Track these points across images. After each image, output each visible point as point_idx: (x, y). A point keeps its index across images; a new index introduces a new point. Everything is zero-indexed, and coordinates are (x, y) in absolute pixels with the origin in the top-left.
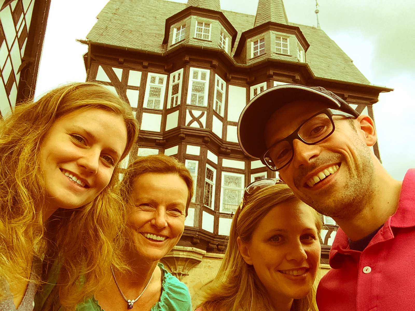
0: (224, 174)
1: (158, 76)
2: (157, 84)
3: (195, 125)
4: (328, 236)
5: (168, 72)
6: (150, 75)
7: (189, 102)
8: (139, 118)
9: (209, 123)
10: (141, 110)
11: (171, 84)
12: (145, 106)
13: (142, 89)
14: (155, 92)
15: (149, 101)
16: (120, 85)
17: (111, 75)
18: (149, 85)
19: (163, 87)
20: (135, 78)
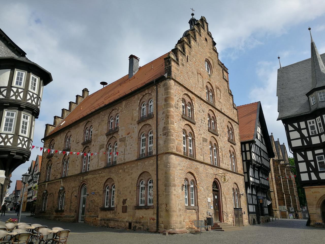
1: (311, 121)
2: (312, 125)
5: (315, 118)
6: (308, 121)
8: (310, 139)
10: (310, 137)
11: (318, 123)
12: (311, 134)
13: (307, 128)
14: (313, 128)
15: (312, 132)
16: (299, 130)
17: (294, 127)
18: (309, 126)
19: (315, 125)
20: (303, 125)
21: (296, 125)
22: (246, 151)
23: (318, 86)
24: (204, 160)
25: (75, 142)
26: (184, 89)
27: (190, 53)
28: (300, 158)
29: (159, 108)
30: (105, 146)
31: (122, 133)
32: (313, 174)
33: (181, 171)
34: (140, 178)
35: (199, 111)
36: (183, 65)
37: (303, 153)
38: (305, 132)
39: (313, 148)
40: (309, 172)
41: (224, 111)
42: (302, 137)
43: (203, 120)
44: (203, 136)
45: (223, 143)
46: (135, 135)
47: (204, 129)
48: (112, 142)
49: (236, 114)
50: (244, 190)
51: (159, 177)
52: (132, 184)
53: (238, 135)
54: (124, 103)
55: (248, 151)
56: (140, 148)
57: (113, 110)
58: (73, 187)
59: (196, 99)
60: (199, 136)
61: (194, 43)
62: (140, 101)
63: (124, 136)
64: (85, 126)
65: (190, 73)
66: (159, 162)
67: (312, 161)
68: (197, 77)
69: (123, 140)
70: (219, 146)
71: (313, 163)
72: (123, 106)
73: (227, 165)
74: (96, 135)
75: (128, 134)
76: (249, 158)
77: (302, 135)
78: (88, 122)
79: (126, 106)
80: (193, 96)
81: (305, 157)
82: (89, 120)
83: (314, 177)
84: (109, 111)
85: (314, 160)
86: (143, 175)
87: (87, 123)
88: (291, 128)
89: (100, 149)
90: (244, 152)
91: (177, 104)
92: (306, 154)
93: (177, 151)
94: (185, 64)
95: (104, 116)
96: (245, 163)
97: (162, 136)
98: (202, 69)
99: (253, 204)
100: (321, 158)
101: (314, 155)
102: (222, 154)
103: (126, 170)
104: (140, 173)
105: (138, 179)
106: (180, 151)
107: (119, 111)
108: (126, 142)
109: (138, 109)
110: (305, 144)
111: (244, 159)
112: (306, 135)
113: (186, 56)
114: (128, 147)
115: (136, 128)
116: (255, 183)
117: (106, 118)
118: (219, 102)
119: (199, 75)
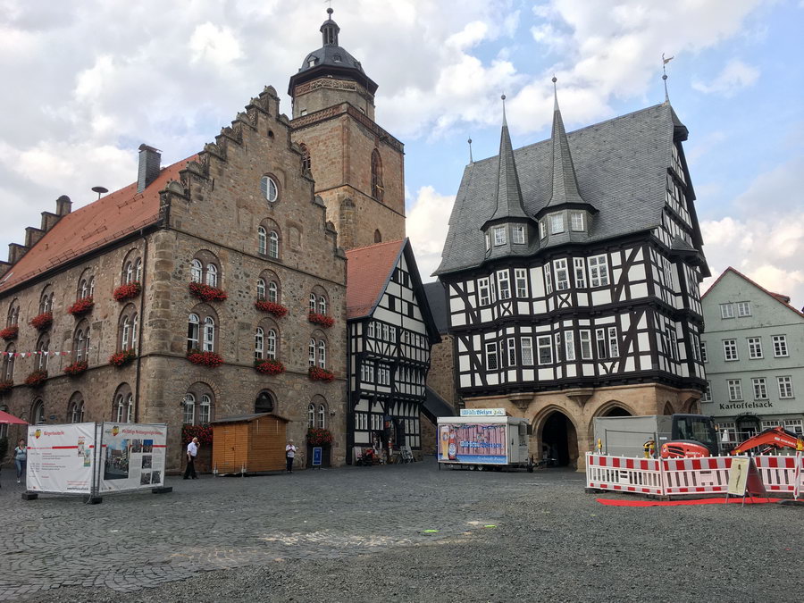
0: (538, 338)
1: (483, 280)
2: (484, 287)
3: (507, 314)
4: (613, 366)
5: (488, 275)
6: (479, 280)
7: (500, 298)
8: (479, 314)
9: (515, 308)
10: (479, 309)
12: (481, 305)
13: (476, 293)
14: (484, 292)
15: (483, 300)
16: (464, 295)
17: (457, 289)
18: (480, 288)
19: (488, 287)
20: (470, 285)
21: (461, 285)
22: (357, 337)
23: (497, 216)
24: (238, 360)
25: (25, 320)
26: (198, 242)
27: (220, 173)
28: (462, 348)
29: (147, 278)
30: (72, 335)
31: (97, 315)
32: (477, 375)
33: (178, 382)
34: (119, 393)
35: (237, 277)
36: (201, 198)
37: (467, 337)
38: (472, 299)
39: (482, 329)
40: (472, 372)
41: (306, 268)
42: (468, 310)
43: (245, 290)
44: (240, 319)
45: (296, 327)
46: (115, 320)
47: (246, 306)
48: (83, 328)
49: (343, 268)
50: (341, 407)
51: (141, 393)
52: (106, 401)
53: (340, 309)
54: (102, 259)
55: (360, 336)
56: (121, 342)
57: (86, 269)
58: (22, 407)
59: (229, 255)
60: (230, 322)
61: (234, 150)
62: (125, 260)
63: (99, 320)
64: (43, 293)
65: (218, 210)
66: (142, 369)
67: (478, 352)
68: (235, 213)
69: (98, 327)
70: (282, 332)
71: (479, 356)
72: (101, 266)
73: (298, 365)
74: (59, 313)
75: (105, 317)
76: (360, 350)
77: (467, 304)
78: (48, 285)
79: (104, 265)
80: (222, 251)
81: (469, 345)
82: (48, 281)
83: (479, 383)
84: (79, 269)
85: (482, 352)
86: (122, 389)
87: (46, 287)
88: (453, 292)
89: (65, 338)
90: (353, 337)
91: (180, 272)
92: (471, 339)
93: (172, 351)
94: (205, 196)
95: (71, 278)
96: (353, 357)
97: (149, 328)
98: (251, 197)
99: (369, 430)
100: (491, 348)
101: (483, 342)
102: (289, 347)
103: (100, 380)
104: (117, 384)
105: (116, 394)
106: (181, 350)
107: (95, 272)
108: (103, 331)
109: (120, 274)
110: (471, 322)
111: (353, 351)
112: (474, 306)
113: (211, 178)
114: (105, 340)
115: (116, 308)
116: (376, 392)
117: (75, 283)
118: (294, 251)
119: (242, 210)
